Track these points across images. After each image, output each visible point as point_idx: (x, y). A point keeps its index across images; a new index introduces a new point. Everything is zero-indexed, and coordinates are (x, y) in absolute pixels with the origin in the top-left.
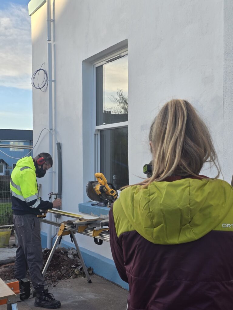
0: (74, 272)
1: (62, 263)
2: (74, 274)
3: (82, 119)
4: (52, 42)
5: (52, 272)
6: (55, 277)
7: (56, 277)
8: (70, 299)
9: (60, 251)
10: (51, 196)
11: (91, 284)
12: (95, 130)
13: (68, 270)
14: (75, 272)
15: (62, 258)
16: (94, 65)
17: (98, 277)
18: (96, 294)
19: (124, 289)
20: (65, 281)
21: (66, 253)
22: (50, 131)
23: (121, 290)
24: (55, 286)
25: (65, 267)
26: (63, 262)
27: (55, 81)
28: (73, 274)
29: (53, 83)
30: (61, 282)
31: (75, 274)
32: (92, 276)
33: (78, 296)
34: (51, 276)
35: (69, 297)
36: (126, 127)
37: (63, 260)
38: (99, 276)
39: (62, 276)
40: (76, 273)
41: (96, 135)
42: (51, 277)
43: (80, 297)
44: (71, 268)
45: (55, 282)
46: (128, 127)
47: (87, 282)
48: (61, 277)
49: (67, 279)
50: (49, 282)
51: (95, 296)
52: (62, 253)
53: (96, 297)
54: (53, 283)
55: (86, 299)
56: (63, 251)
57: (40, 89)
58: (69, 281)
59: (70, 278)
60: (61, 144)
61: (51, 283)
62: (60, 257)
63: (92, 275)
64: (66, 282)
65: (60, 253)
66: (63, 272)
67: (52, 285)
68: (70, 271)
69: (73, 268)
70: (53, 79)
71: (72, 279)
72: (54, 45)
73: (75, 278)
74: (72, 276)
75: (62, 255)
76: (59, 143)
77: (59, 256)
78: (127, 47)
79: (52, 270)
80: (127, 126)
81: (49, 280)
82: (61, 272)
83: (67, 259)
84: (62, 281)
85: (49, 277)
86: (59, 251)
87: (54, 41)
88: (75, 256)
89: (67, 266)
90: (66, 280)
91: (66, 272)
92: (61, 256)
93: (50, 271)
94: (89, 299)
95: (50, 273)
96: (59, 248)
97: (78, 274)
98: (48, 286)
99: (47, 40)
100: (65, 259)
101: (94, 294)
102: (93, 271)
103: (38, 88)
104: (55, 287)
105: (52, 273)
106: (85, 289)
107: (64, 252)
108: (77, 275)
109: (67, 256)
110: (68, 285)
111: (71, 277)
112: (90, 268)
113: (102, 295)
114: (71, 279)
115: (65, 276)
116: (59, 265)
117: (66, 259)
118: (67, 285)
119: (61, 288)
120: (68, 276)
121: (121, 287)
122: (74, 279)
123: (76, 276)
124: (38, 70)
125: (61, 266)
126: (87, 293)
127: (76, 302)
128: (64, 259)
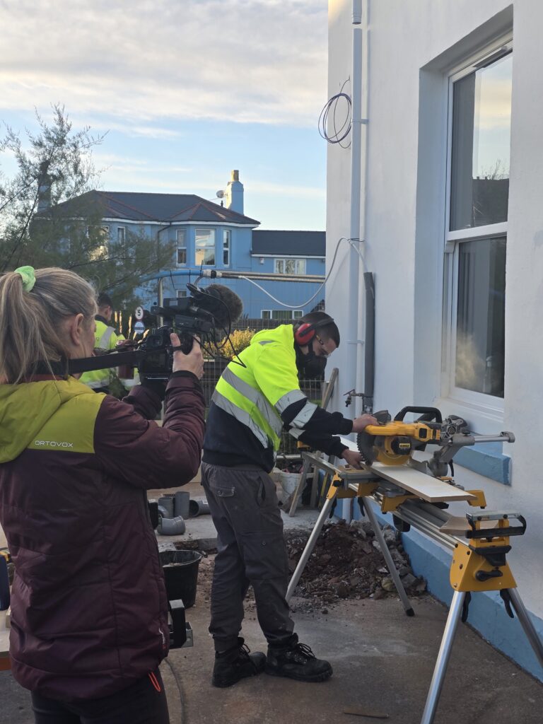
0: (379, 584)
1: (356, 560)
2: (380, 588)
3: (415, 216)
4: (363, 26)
5: (330, 579)
6: (333, 591)
7: (336, 592)
8: (346, 648)
9: (357, 531)
10: (349, 398)
11: (412, 618)
12: (446, 243)
13: (368, 578)
14: (383, 584)
15: (359, 549)
16: (449, 78)
17: (437, 603)
18: (413, 647)
19: (485, 641)
20: (353, 603)
21: (371, 535)
22: (352, 245)
23: (477, 644)
24: (325, 612)
25: (361, 568)
26: (360, 556)
27: (367, 122)
28: (377, 588)
29: (363, 127)
30: (345, 604)
31: (383, 589)
32: (421, 599)
33: (368, 644)
34: (325, 588)
35: (346, 643)
36: (502, 237)
37: (361, 553)
38: (439, 601)
39: (351, 589)
40: (386, 586)
41: (451, 256)
42: (326, 590)
43: (373, 649)
44: (376, 572)
45: (331, 602)
46: (505, 238)
47: (404, 612)
48: (346, 593)
49: (362, 598)
50: (316, 602)
51: (409, 649)
52: (360, 537)
53: (411, 654)
54: (325, 604)
55: (383, 655)
56: (364, 530)
57: (338, 141)
58: (363, 605)
59: (368, 597)
60: (375, 275)
61: (320, 604)
62: (354, 545)
63: (423, 597)
64: (355, 605)
65: (355, 536)
66: (355, 581)
67: (321, 610)
68: (372, 580)
69: (382, 573)
70: (364, 117)
71: (373, 600)
72: (369, 33)
73: (379, 598)
74: (374, 592)
75: (358, 541)
76: (371, 273)
77: (352, 543)
78: (512, 30)
79: (331, 572)
80: (506, 233)
81: (319, 595)
82: (348, 580)
83: (371, 551)
84: (348, 602)
85: (322, 589)
86: (353, 530)
87: (369, 22)
88: (392, 547)
89: (368, 567)
90: (358, 601)
91: (363, 582)
92: (356, 543)
93: (326, 575)
94: (392, 655)
95: (324, 580)
96: (356, 522)
97: (388, 589)
98: (312, 611)
99: (352, 21)
100: (365, 550)
101: (408, 644)
102: (426, 588)
103: (335, 139)
104: (325, 616)
105: (330, 581)
106: (391, 628)
107: (367, 534)
108: (388, 592)
109: (371, 544)
110: (356, 615)
111: (371, 596)
112: (422, 578)
113: (426, 650)
114: (370, 602)
115: (357, 592)
116: (349, 562)
117: (368, 550)
118: (355, 613)
119: (338, 620)
120: (366, 592)
121: (481, 637)
122: (377, 601)
123: (384, 595)
124: (336, 97)
125: (354, 565)
126: (393, 641)
127: (357, 658)
128: (362, 550)
